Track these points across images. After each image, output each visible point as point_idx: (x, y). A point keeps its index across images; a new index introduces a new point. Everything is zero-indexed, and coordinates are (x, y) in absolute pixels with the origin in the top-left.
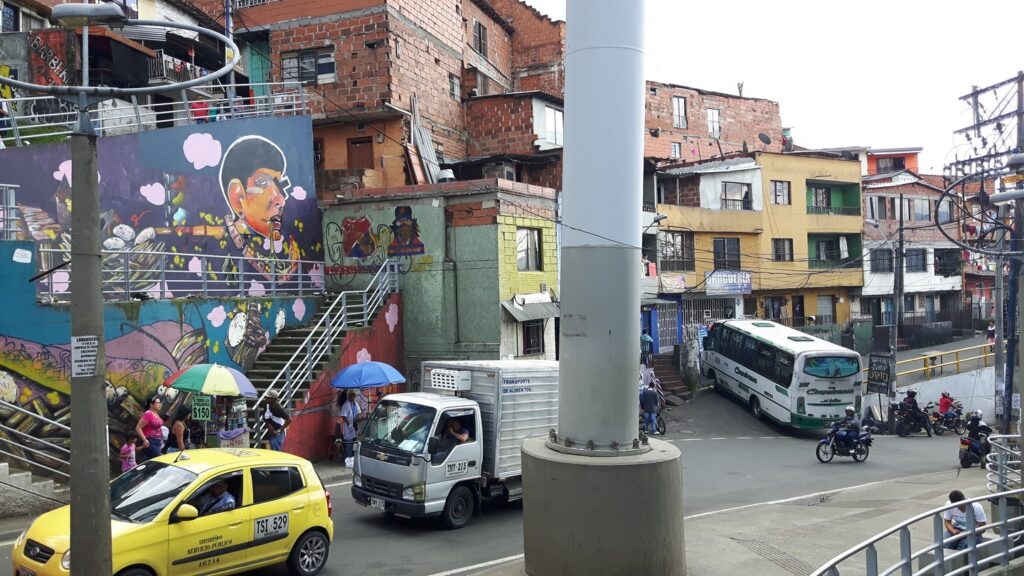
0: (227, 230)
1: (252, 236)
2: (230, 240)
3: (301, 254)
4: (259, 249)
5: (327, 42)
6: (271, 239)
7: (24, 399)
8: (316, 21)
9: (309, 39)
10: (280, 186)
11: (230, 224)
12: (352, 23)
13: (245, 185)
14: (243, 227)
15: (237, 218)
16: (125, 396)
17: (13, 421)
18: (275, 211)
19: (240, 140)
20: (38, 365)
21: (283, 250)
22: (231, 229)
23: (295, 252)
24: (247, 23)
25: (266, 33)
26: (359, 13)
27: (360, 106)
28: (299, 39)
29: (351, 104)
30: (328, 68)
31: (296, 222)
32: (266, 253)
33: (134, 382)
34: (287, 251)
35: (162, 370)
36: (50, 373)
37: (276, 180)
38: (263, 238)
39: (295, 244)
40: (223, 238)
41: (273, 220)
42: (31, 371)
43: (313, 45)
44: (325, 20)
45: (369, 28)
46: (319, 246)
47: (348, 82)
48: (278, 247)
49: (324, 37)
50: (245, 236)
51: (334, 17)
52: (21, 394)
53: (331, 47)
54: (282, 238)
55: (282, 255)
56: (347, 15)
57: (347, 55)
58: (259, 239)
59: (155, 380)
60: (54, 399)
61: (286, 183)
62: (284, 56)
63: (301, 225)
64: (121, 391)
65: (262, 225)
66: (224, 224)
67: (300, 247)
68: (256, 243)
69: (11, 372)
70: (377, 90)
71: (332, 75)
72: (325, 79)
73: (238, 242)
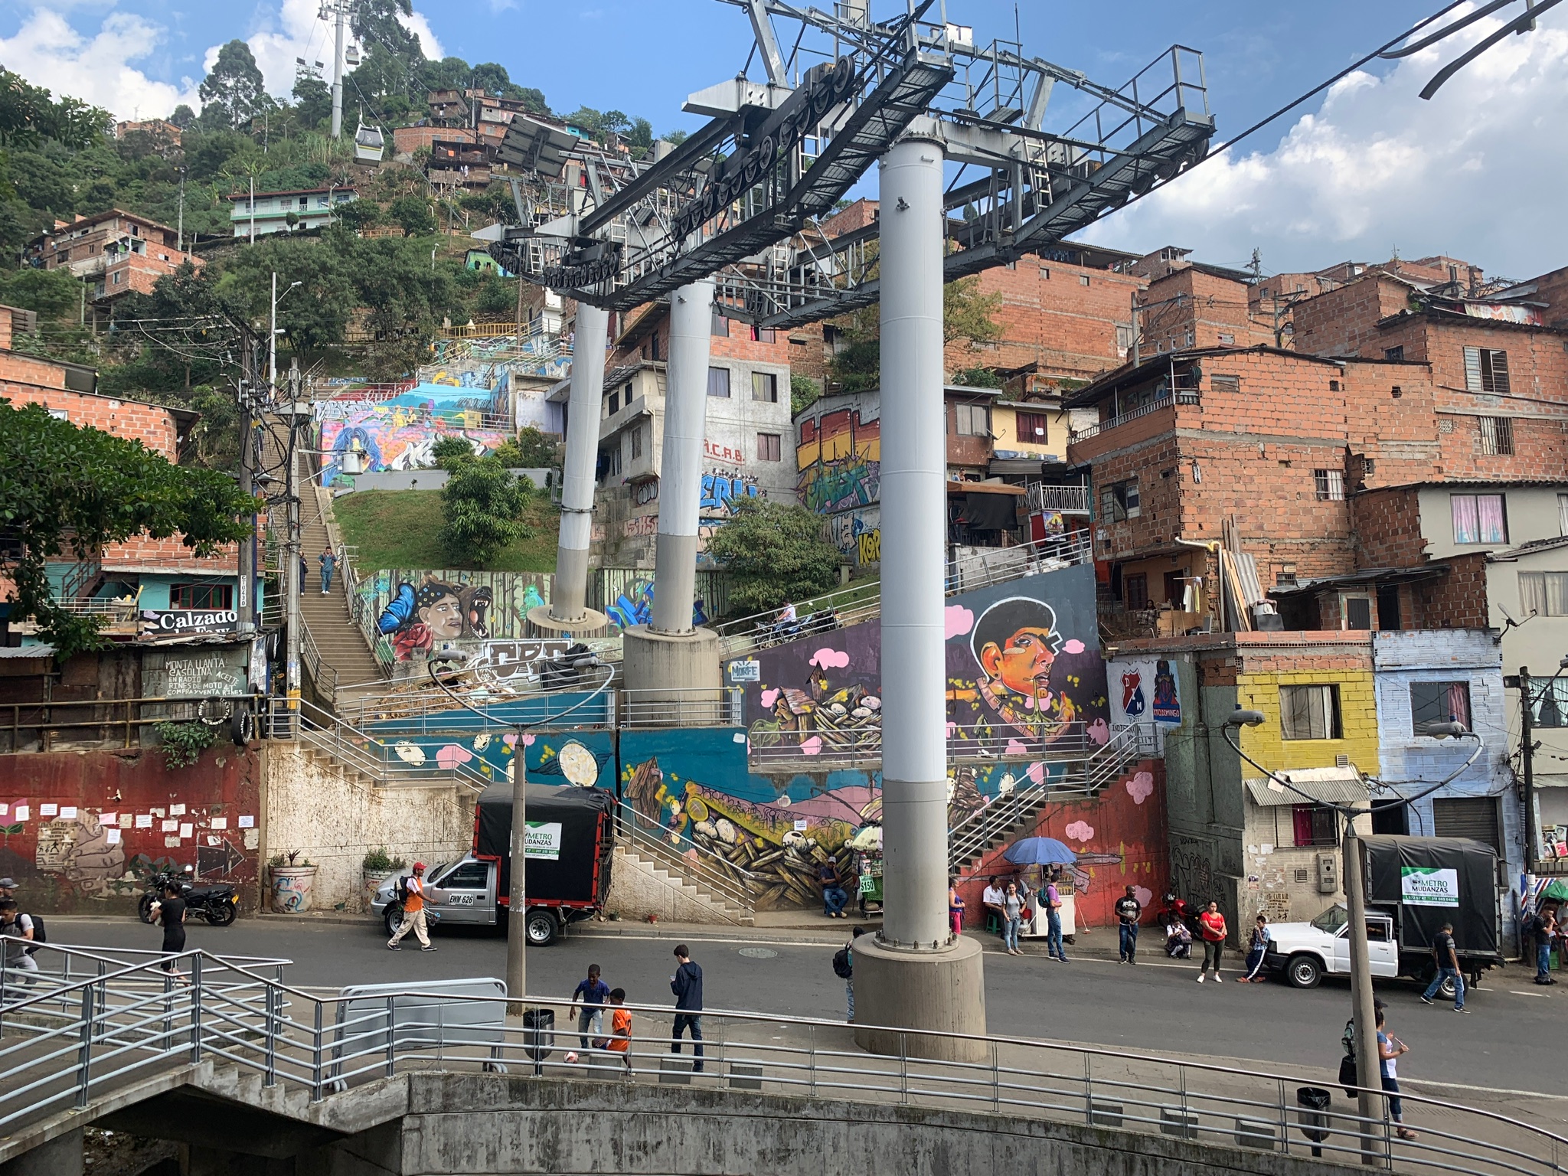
0: (980, 693)
1: (1010, 696)
2: (984, 703)
3: (1076, 710)
4: (1021, 708)
5: (1133, 474)
6: (1036, 697)
7: (739, 841)
8: (1123, 453)
9: (1119, 471)
10: (1047, 643)
11: (983, 686)
12: (1151, 452)
13: (1002, 647)
14: (1000, 688)
15: (992, 680)
16: (814, 846)
17: (732, 856)
18: (1041, 668)
19: (996, 605)
20: (749, 817)
21: (1052, 707)
22: (984, 691)
23: (1067, 708)
24: (1076, 459)
25: (1089, 467)
26: (1155, 441)
27: (1158, 541)
28: (1112, 473)
29: (1151, 538)
30: (1134, 502)
31: (1069, 678)
32: (1030, 712)
33: (822, 835)
34: (1056, 708)
35: (850, 826)
36: (757, 824)
37: (1042, 638)
38: (1024, 698)
39: (1068, 701)
40: (976, 701)
41: (1038, 678)
42: (744, 821)
43: (1122, 478)
44: (1130, 450)
45: (1163, 456)
46: (1102, 700)
47: (1149, 515)
48: (1045, 704)
49: (1128, 469)
50: (1002, 697)
51: (1137, 447)
52: (737, 837)
53: (1136, 478)
54: (1051, 695)
55: (1050, 714)
56: (1146, 444)
57: (1147, 487)
58: (1019, 700)
59: (842, 834)
60: (760, 843)
61: (1056, 638)
62: (1104, 490)
63: (1076, 680)
64: (811, 841)
65: (1023, 684)
66: (977, 687)
67: (1074, 704)
68: (1015, 703)
69: (731, 821)
70: (1170, 525)
71: (1137, 509)
72: (1134, 512)
73: (994, 704)
